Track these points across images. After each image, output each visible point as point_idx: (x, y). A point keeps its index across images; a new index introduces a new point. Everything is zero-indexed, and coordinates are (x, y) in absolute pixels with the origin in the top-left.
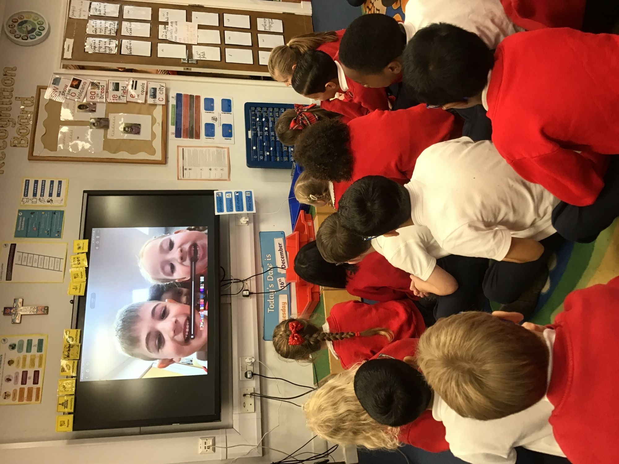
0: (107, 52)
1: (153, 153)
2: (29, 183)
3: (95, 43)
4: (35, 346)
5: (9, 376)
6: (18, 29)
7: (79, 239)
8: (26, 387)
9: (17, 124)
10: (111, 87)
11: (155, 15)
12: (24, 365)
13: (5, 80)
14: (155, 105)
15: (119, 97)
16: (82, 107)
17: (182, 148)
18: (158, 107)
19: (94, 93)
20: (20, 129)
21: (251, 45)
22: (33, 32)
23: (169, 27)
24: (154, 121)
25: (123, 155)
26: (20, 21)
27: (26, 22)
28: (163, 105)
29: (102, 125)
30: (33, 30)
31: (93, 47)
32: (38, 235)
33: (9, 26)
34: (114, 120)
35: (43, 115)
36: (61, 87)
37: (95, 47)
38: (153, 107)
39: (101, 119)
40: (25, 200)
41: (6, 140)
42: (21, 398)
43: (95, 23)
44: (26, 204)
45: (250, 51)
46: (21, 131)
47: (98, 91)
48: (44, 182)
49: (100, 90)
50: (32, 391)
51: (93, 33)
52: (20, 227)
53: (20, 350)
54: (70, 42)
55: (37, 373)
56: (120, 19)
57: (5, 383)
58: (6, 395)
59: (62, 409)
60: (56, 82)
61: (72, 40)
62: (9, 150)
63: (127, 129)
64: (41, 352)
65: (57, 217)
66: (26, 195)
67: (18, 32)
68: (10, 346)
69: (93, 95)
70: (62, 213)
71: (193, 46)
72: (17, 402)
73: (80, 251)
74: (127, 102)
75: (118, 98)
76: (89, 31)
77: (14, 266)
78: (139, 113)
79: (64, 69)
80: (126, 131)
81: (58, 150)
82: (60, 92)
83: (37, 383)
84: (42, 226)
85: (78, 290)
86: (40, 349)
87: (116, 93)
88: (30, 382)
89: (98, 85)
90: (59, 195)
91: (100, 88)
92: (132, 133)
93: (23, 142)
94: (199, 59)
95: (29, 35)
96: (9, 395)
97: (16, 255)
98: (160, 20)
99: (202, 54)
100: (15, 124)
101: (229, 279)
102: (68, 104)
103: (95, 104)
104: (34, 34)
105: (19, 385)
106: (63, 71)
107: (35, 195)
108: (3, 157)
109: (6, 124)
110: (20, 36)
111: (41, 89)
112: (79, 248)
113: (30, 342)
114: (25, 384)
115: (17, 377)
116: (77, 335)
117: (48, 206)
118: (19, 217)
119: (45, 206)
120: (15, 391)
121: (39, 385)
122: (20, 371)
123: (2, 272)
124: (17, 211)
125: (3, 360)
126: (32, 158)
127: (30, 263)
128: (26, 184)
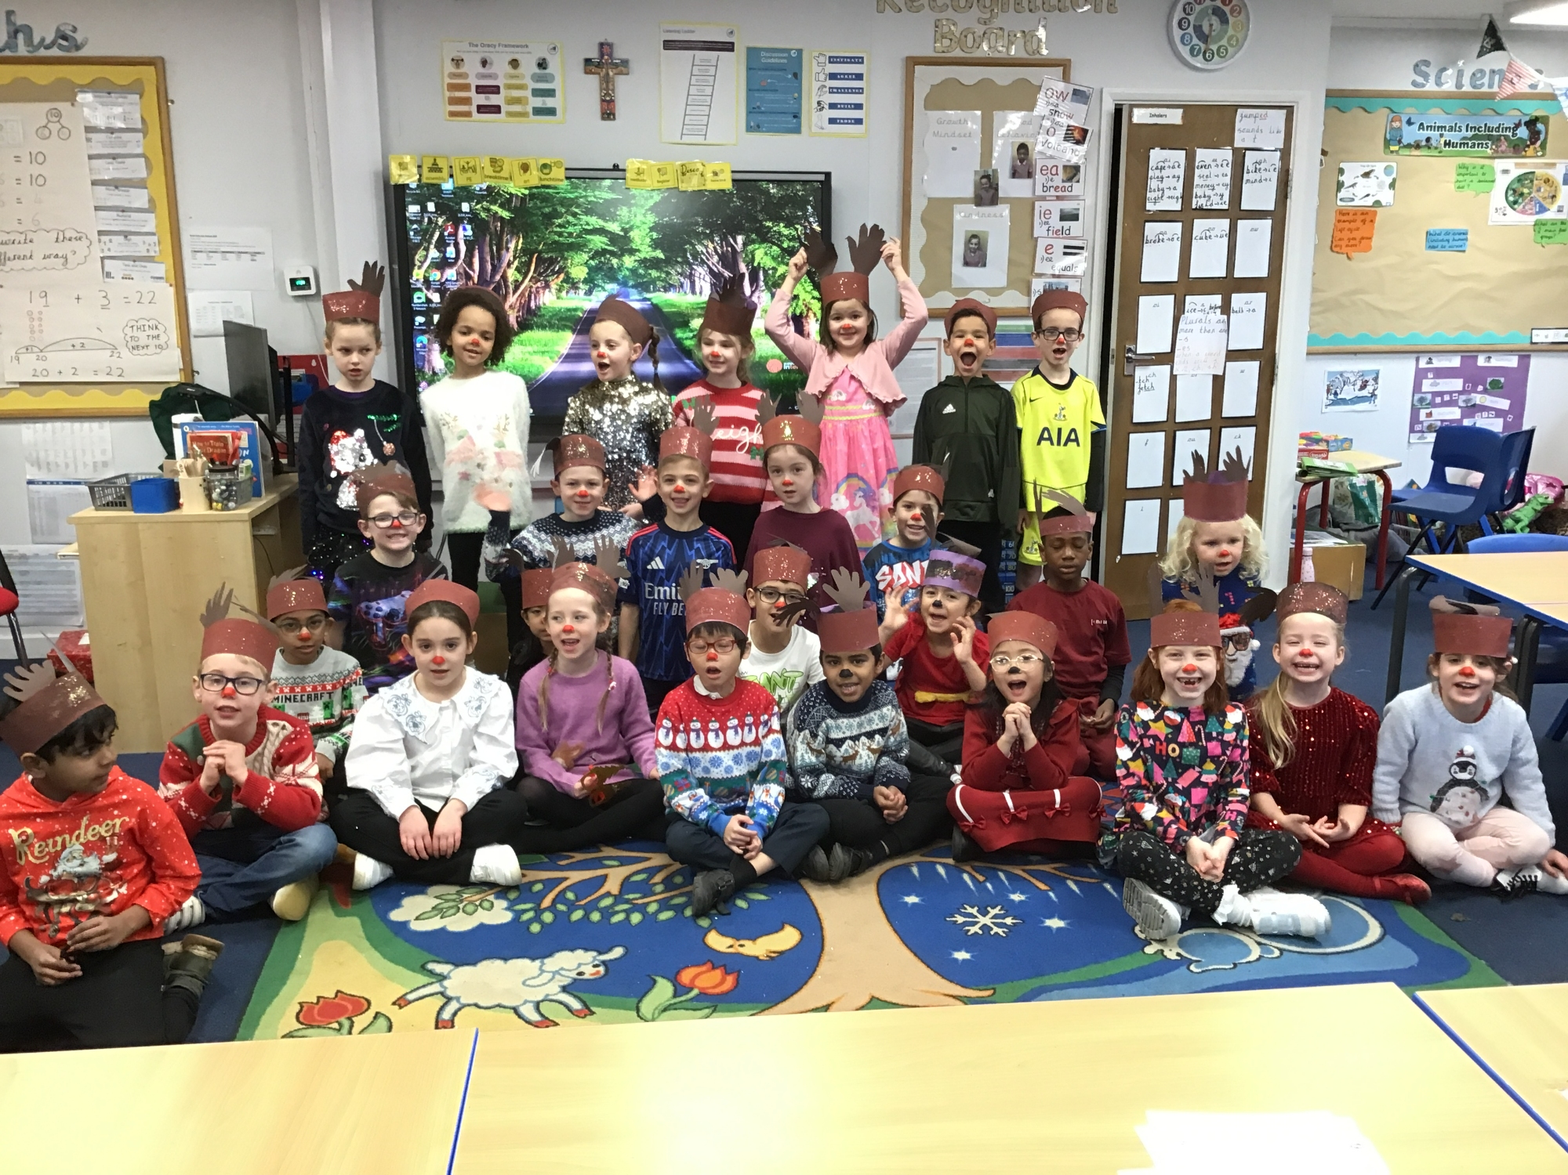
0: (1149, 195)
2: (858, 63)
3: (1173, 167)
4: (544, 103)
5: (491, 64)
7: (733, 172)
8: (472, 94)
9: (985, 27)
10: (1068, 206)
11: (1250, 285)
12: (509, 87)
14: (1028, 293)
15: (1047, 223)
16: (1022, 151)
19: (1054, 172)
20: (974, 33)
23: (1218, 315)
24: (994, 292)
25: (919, 236)
26: (1227, 9)
29: (983, 194)
31: (1161, 164)
32: (752, 90)
35: (1002, 76)
36: (1066, 106)
37: (1162, 168)
38: (1025, 291)
39: (997, 190)
40: (822, 59)
41: (950, 9)
42: (452, 87)
43: (1225, 163)
44: (814, 63)
46: (970, 37)
47: (1058, 181)
48: (860, 91)
49: (1061, 185)
50: (465, 104)
51: (1197, 161)
52: (768, 55)
53: (537, 78)
54: (1175, 117)
55: (497, 109)
56: (1235, 213)
57: (478, 59)
58: (458, 62)
60: (1080, 96)
61: (1178, 122)
62: (928, 17)
63: (974, 241)
64: (534, 114)
65: (787, 122)
66: (833, 60)
68: (544, 59)
69: (1050, 171)
70: (797, 130)
71: (1169, 366)
72: (448, 80)
73: (709, 175)
74: (1036, 239)
75: (1044, 220)
76: (1202, 154)
77: (691, 53)
78: (1011, 263)
79: (1112, 108)
80: (970, 241)
81: (929, 112)
82: (1057, 106)
83: (479, 112)
84: (770, 96)
85: (635, 177)
86: (538, 111)
87: (1056, 216)
88: (481, 99)
89: (1075, 179)
90: (832, 121)
91: (1067, 184)
92: (965, 251)
93: (946, 42)
94: (1137, 380)
96: (458, 66)
97: (712, 55)
98: (1234, 296)
99: (1148, 385)
100: (985, 23)
102: (1030, 123)
103: (1030, 175)
105: (474, 82)
107: (833, 76)
108: (914, 9)
109: (985, 7)
110: (1190, 14)
111: (1064, 66)
112: (715, 174)
113: (550, 93)
114: (477, 92)
115: (489, 76)
116: (553, 180)
117: (810, 103)
118: (788, 51)
119: (810, 98)
120: (464, 76)
121: (476, 115)
122: (500, 82)
123: (678, 32)
124: (798, 47)
125: (519, 49)
126: (912, 62)
127: (697, 80)
128: (854, 58)
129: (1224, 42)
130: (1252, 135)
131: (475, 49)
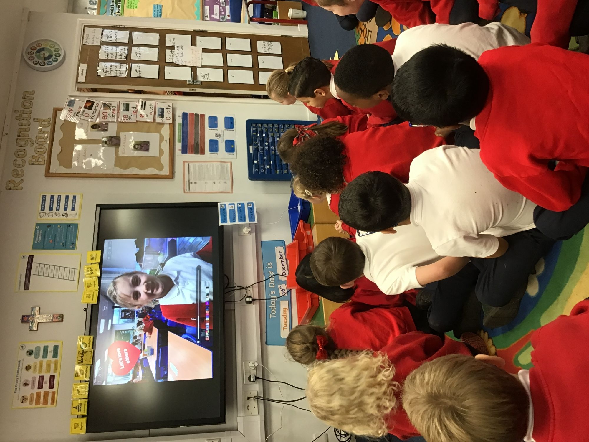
0: (118, 76)
1: (161, 168)
3: (107, 67)
4: (51, 352)
5: (27, 380)
6: (36, 56)
7: (92, 250)
8: (42, 391)
9: (35, 143)
10: (122, 108)
11: (162, 40)
12: (40, 371)
13: (24, 103)
14: (163, 124)
15: (130, 117)
16: (95, 127)
17: (188, 164)
18: (165, 125)
19: (106, 114)
20: (37, 148)
21: (252, 66)
22: (50, 58)
23: (175, 51)
24: (162, 139)
25: (133, 171)
26: (38, 48)
27: (43, 49)
28: (170, 124)
29: (114, 143)
30: (50, 56)
31: (105, 71)
32: (54, 247)
33: (28, 53)
34: (125, 138)
35: (59, 135)
36: (75, 108)
37: (107, 71)
38: (161, 126)
39: (112, 137)
40: (42, 214)
41: (24, 158)
42: (38, 402)
43: (106, 48)
44: (43, 218)
45: (251, 73)
46: (39, 150)
47: (110, 112)
48: (59, 197)
49: (112, 111)
50: (48, 395)
51: (105, 58)
52: (37, 239)
53: (37, 356)
54: (84, 67)
55: (52, 378)
56: (130, 44)
57: (23, 388)
58: (24, 399)
59: (76, 412)
60: (71, 103)
61: (86, 65)
62: (28, 168)
63: (136, 147)
64: (57, 357)
65: (72, 230)
66: (43, 209)
67: (36, 59)
68: (28, 352)
69: (105, 115)
70: (76, 225)
71: (198, 68)
72: (34, 405)
73: (93, 261)
74: (137, 121)
75: (128, 118)
76: (101, 56)
77: (32, 277)
78: (148, 131)
79: (78, 92)
80: (136, 148)
81: (72, 167)
82: (75, 113)
83: (53, 388)
84: (58, 239)
85: (91, 299)
86: (55, 355)
87: (126, 113)
88: (46, 386)
89: (110, 106)
90: (73, 209)
91: (112, 108)
92: (141, 150)
93: (40, 160)
94: (204, 80)
95: (46, 62)
96: (27, 399)
97: (34, 265)
98: (167, 45)
99: (206, 76)
100: (33, 144)
101: (233, 286)
102: (82, 124)
103: (107, 123)
104: (51, 60)
105: (36, 390)
106: (78, 93)
107: (51, 209)
108: (22, 174)
109: (25, 144)
110: (38, 62)
111: (57, 111)
112: (92, 258)
113: (46, 348)
115: (34, 382)
116: (90, 342)
117: (64, 219)
118: (36, 230)
119: (61, 220)
120: (32, 395)
121: (55, 389)
122: (37, 376)
123: (20, 282)
124: (35, 225)
125: (21, 365)
126: (48, 174)
127: (46, 273)
128: (43, 199)
129: (52, 49)
130: (95, 39)
131: (18, 389)
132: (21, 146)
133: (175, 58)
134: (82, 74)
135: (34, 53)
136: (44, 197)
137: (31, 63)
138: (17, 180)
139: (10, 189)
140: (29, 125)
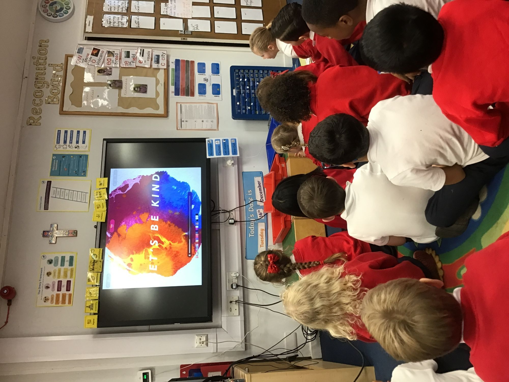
0: (120, 26)
1: (157, 108)
2: (60, 132)
3: (110, 19)
4: (67, 261)
5: (48, 284)
6: (50, 8)
7: (101, 177)
8: (61, 293)
10: (123, 55)
12: (59, 277)
13: (40, 50)
14: (158, 69)
15: (130, 63)
16: (101, 72)
17: (180, 104)
18: (161, 70)
19: (110, 60)
20: (52, 90)
21: (235, 18)
22: (61, 11)
23: (169, 4)
24: (157, 82)
25: (134, 110)
26: (51, 2)
27: (55, 3)
28: (165, 69)
29: (117, 86)
30: (61, 9)
31: (108, 23)
32: (68, 174)
33: (43, 6)
34: (126, 82)
35: (70, 78)
36: (84, 55)
37: (110, 22)
38: (158, 71)
39: (115, 81)
40: (58, 146)
41: (41, 98)
42: (57, 302)
43: (110, 2)
44: (59, 149)
45: (235, 23)
46: (54, 91)
47: (113, 59)
48: (72, 132)
49: (115, 58)
50: (65, 296)
51: (108, 11)
52: (54, 168)
53: (56, 265)
54: (90, 18)
55: (69, 282)
58: (46, 299)
59: (88, 310)
60: (80, 51)
61: (92, 17)
62: (44, 107)
63: (136, 89)
64: (72, 266)
65: (83, 160)
66: (58, 142)
67: (49, 11)
68: (48, 261)
69: (109, 61)
70: (87, 156)
71: (188, 20)
72: (54, 304)
73: (102, 187)
74: (137, 67)
76: (105, 9)
77: (50, 199)
78: (146, 76)
79: (86, 41)
80: (136, 91)
81: (82, 106)
82: (83, 59)
83: (69, 290)
84: (71, 167)
85: (100, 218)
86: (71, 264)
87: (127, 59)
88: (64, 289)
89: (113, 53)
90: (84, 142)
91: (115, 55)
92: (140, 92)
93: (55, 100)
94: (194, 30)
95: (58, 14)
96: (48, 299)
97: (52, 190)
99: (195, 26)
100: (49, 86)
101: (218, 210)
102: (90, 69)
103: (111, 68)
104: (62, 12)
105: (56, 292)
106: (86, 42)
107: (65, 142)
108: (40, 112)
109: (42, 86)
110: (52, 14)
111: (68, 57)
113: (63, 258)
114: (60, 291)
115: (54, 285)
116: (99, 253)
117: (76, 151)
118: (53, 160)
119: (73, 151)
120: (52, 296)
121: (71, 292)
122: (56, 281)
123: (41, 203)
124: (52, 155)
125: (43, 272)
126: (62, 112)
127: (62, 196)
128: (58, 134)
129: (63, 3)
131: (41, 291)
132: (39, 88)
133: (169, 10)
134: (89, 25)
135: (48, 6)
136: (59, 132)
137: (45, 15)
138: (36, 117)
139: (31, 124)
140: (45, 69)
